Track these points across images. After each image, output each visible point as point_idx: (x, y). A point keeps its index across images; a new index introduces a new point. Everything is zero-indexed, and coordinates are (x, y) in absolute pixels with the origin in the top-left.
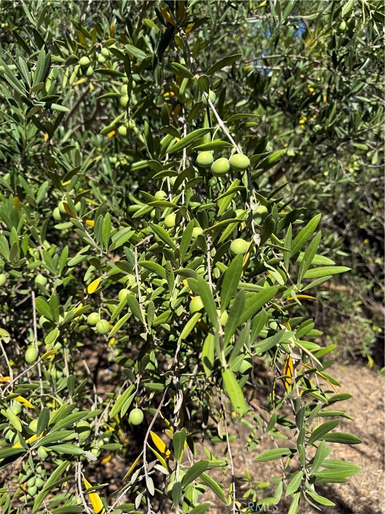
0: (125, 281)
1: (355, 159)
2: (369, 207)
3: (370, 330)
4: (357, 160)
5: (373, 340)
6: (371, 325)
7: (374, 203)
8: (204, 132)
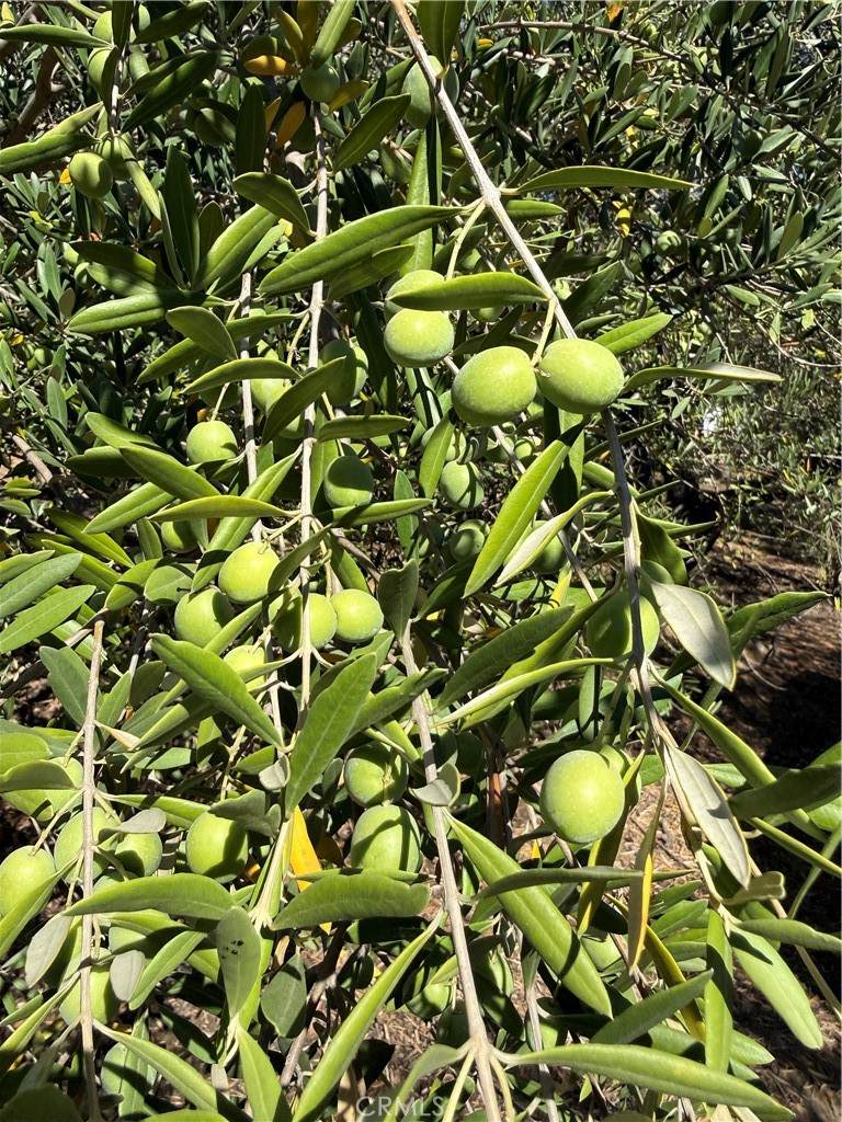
8: (418, 221)
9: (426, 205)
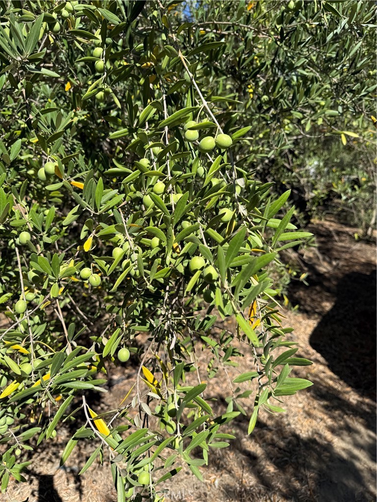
0: (117, 241)
1: (286, 123)
2: (289, 164)
3: (286, 273)
4: (288, 124)
5: (288, 282)
6: (288, 269)
7: (294, 160)
8: (189, 110)
9: (191, 107)
